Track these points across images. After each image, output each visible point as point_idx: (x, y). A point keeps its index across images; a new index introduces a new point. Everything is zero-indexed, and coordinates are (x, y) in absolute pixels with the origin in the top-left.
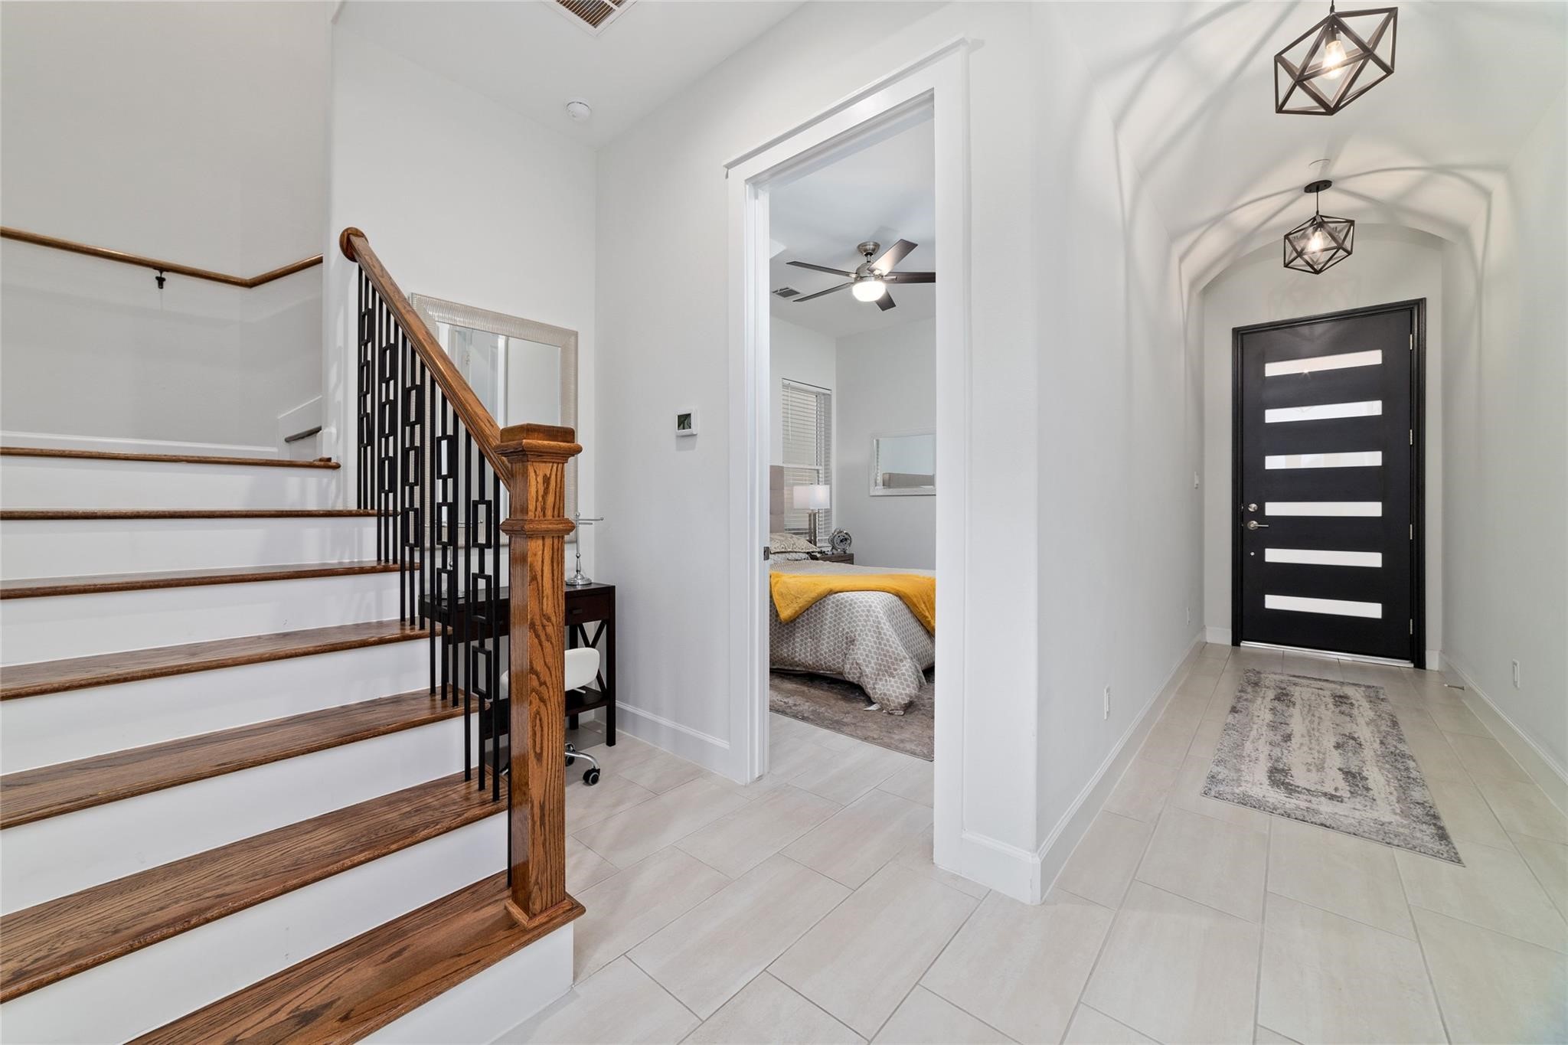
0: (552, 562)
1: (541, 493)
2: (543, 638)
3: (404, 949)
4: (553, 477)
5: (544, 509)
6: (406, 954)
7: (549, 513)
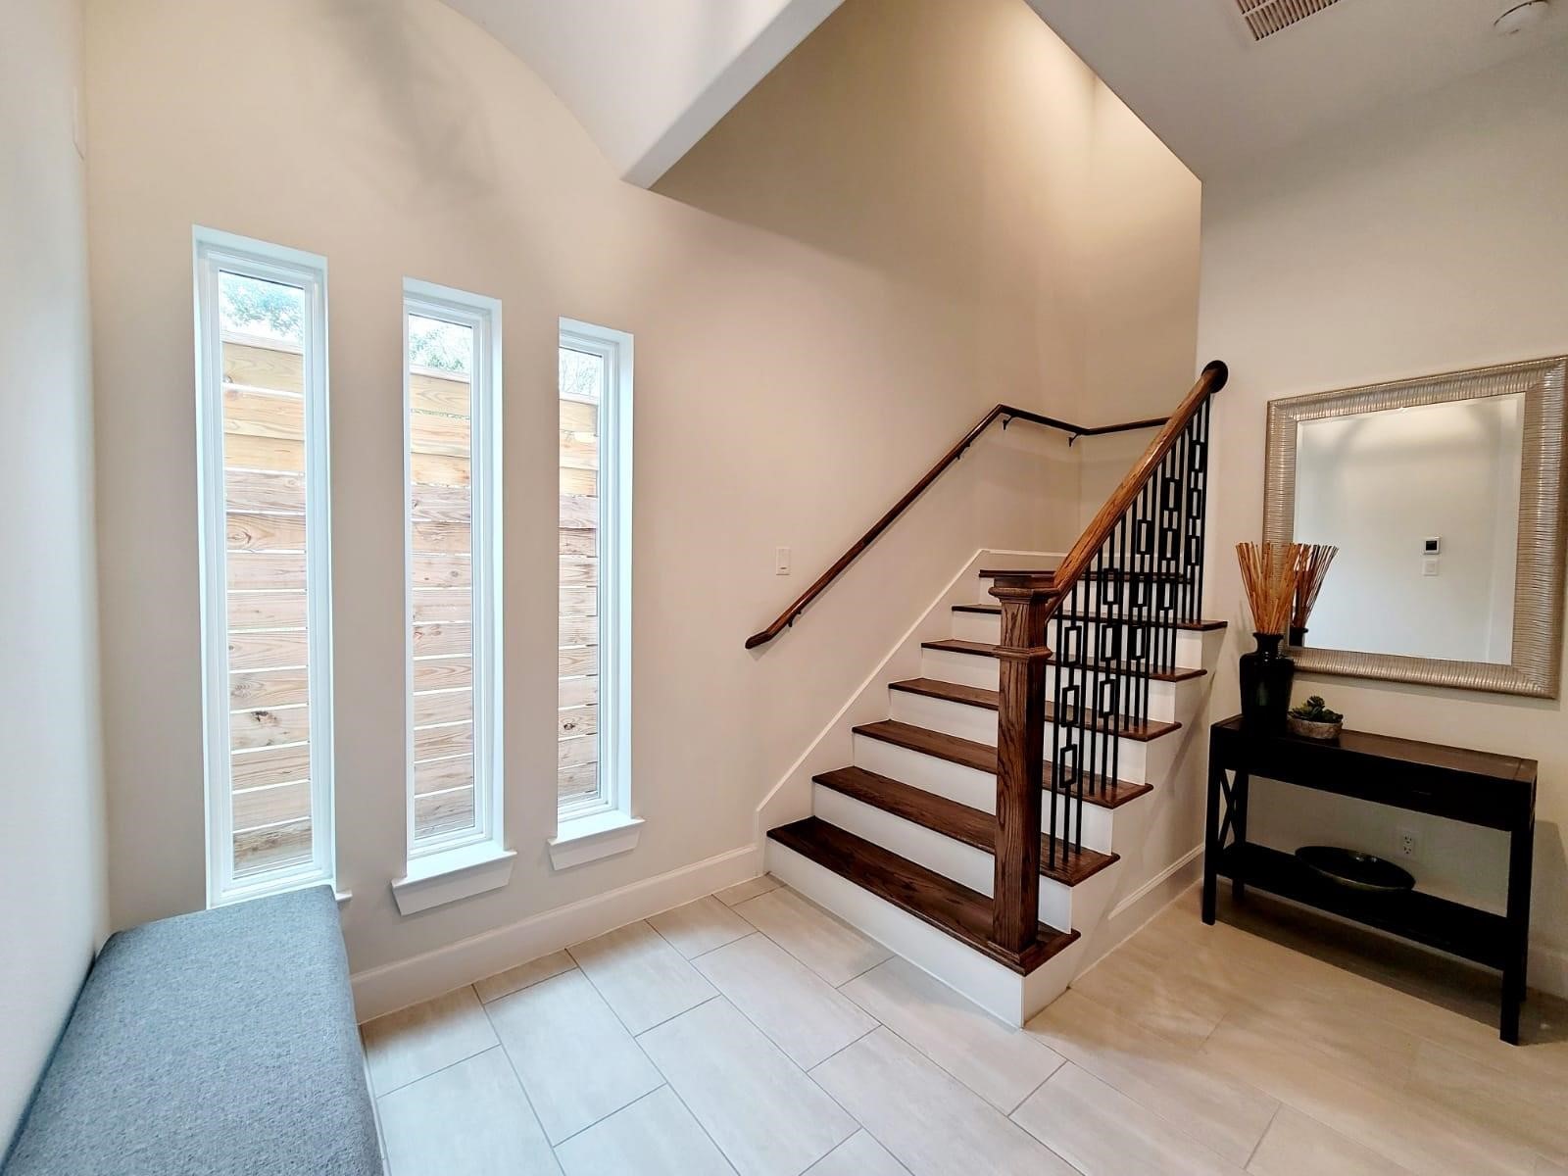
0: (1017, 683)
1: (1010, 627)
2: (1008, 739)
3: (958, 903)
4: (1019, 615)
5: (1011, 639)
6: (956, 905)
7: (1015, 643)
